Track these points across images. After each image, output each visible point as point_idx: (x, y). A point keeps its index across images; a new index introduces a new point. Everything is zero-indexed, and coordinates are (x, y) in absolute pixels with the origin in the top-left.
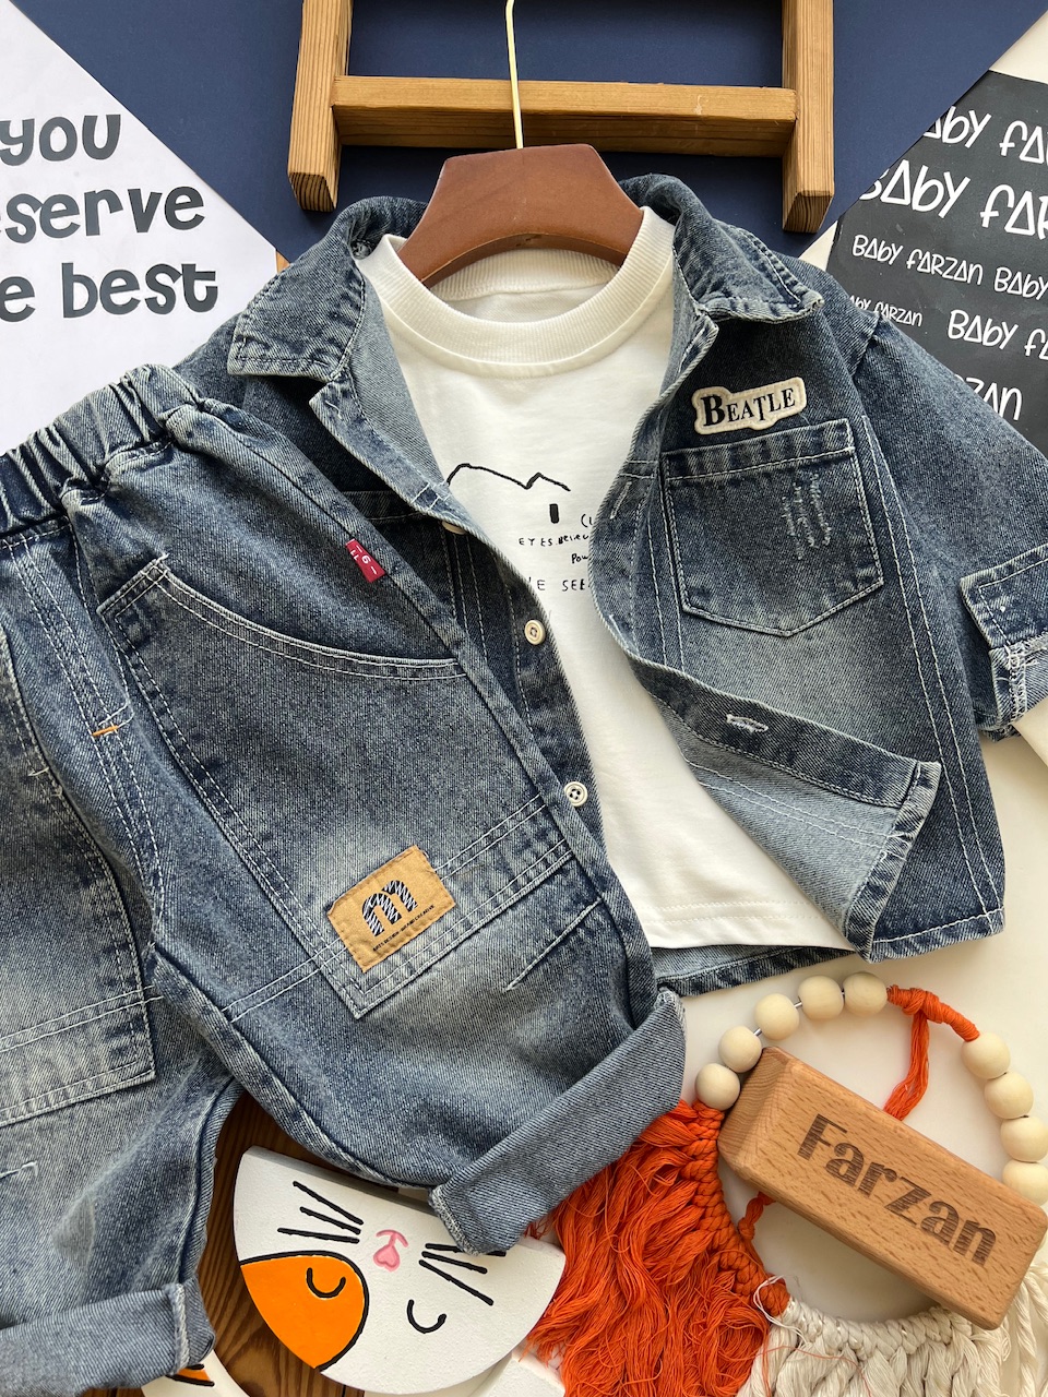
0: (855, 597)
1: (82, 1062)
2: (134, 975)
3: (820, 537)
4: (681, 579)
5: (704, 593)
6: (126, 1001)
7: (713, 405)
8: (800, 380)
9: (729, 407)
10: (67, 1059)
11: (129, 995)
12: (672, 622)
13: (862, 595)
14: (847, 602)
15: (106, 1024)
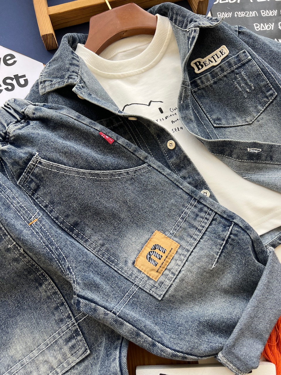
0: (269, 103)
1: (60, 357)
2: (69, 314)
3: (250, 88)
4: (209, 118)
5: (219, 119)
6: (69, 326)
7: (198, 64)
8: (224, 46)
9: (204, 63)
10: (53, 358)
11: (70, 323)
12: (212, 131)
13: (271, 101)
14: (267, 105)
15: (64, 338)
